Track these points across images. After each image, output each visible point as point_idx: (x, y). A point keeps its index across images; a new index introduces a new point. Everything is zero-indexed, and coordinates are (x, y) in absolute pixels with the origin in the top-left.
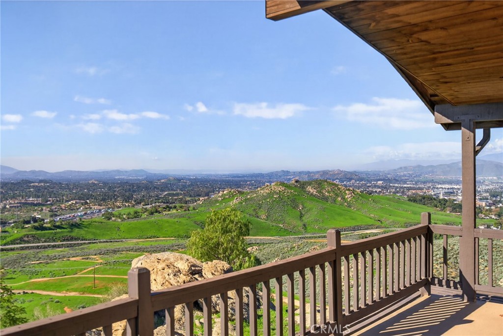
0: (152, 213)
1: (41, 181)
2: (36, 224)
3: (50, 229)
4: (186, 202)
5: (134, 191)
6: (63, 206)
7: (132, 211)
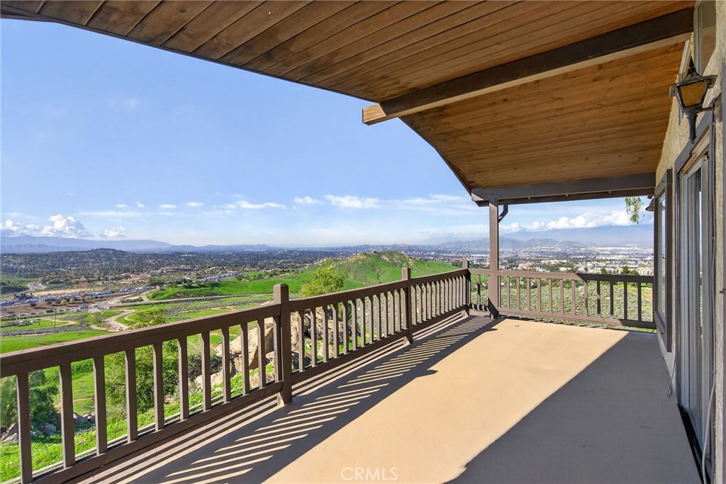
0: (272, 276)
1: (189, 253)
2: (186, 284)
3: (196, 287)
4: (297, 267)
5: (259, 260)
6: (206, 271)
7: (257, 274)
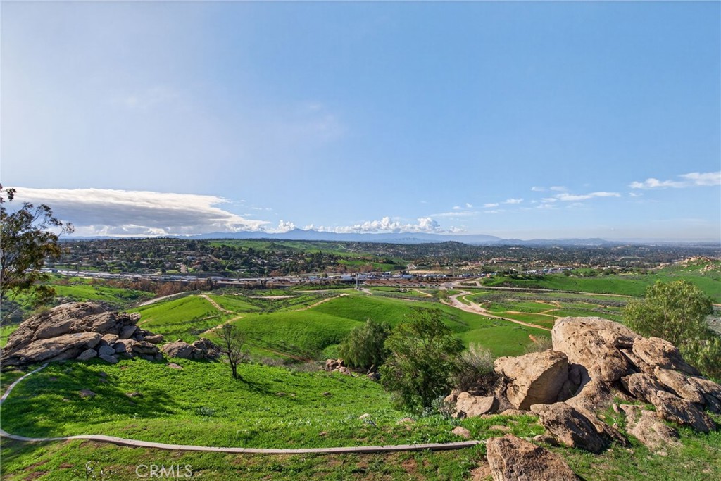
0: (607, 274)
1: (517, 246)
2: (512, 275)
3: (522, 279)
4: (644, 267)
5: (590, 255)
6: (532, 264)
7: (588, 270)
